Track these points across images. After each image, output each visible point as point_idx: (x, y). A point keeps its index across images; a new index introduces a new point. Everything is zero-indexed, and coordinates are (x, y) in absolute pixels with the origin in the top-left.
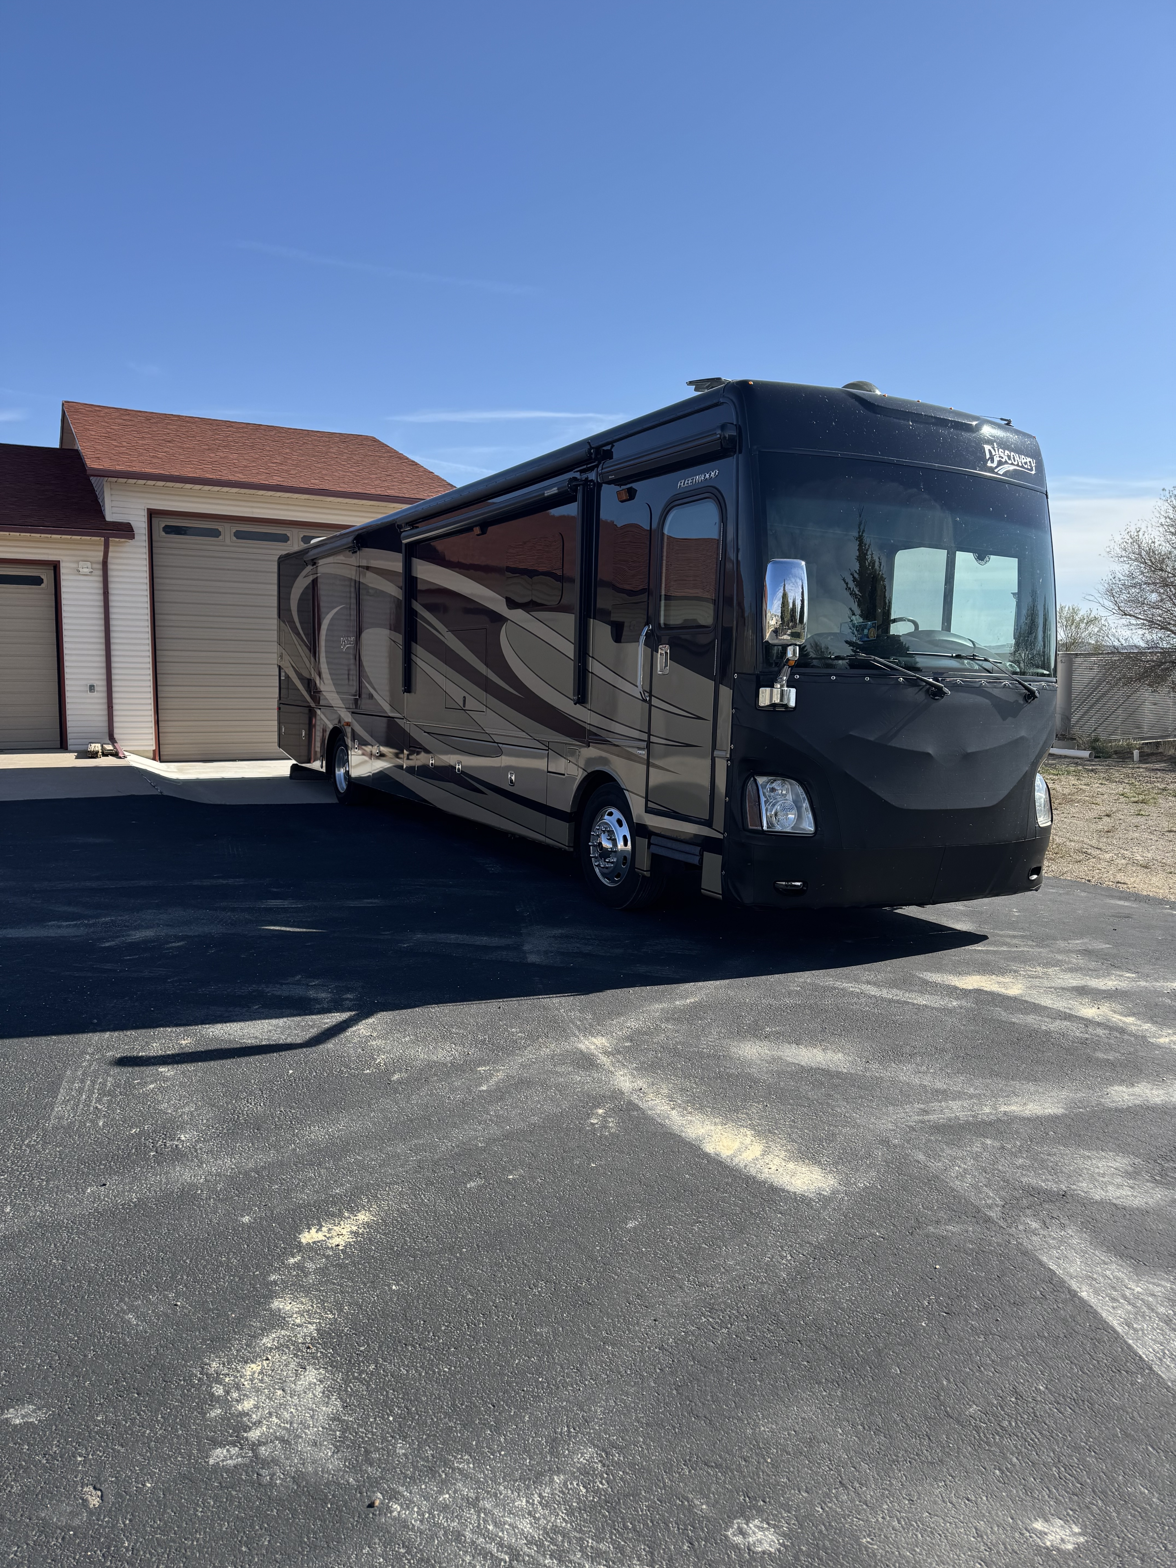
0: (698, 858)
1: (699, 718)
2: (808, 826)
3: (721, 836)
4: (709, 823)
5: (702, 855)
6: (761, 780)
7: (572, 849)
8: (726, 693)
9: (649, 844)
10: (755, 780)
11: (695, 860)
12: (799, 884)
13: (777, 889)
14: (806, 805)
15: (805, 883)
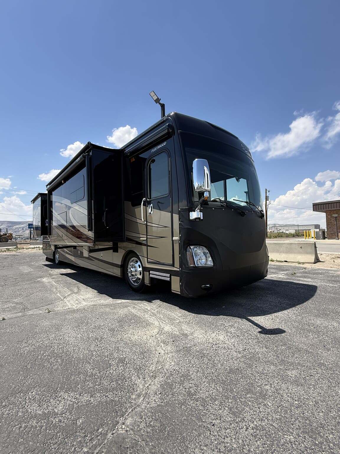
0: (169, 278)
1: (166, 227)
2: (210, 263)
3: (179, 270)
4: (173, 265)
5: (170, 277)
6: (192, 247)
7: (122, 277)
8: (176, 217)
9: (149, 274)
10: (190, 247)
11: (168, 279)
12: (208, 285)
13: (202, 288)
14: (209, 255)
15: (210, 285)
